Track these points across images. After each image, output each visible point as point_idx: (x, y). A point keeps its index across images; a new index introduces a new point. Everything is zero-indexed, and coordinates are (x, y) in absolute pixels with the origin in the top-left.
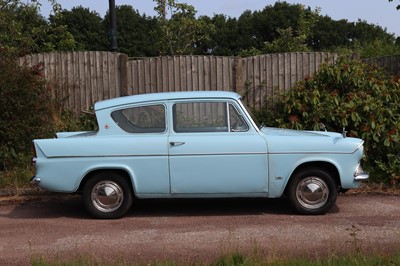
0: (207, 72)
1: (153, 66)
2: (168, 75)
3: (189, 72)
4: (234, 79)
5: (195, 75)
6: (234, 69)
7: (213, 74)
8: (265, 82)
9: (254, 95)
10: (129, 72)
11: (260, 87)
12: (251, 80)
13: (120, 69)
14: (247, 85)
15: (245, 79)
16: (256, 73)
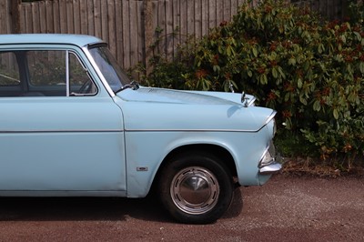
0: (111, 17)
1: (49, 9)
2: (66, 21)
3: (90, 17)
4: (143, 26)
5: (97, 21)
6: (142, 14)
7: (118, 19)
8: (178, 29)
9: (166, 45)
10: (22, 16)
11: (173, 35)
12: (163, 27)
13: (11, 13)
14: (158, 33)
15: (155, 25)
16: (169, 19)
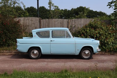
0: (61, 23)
1: (48, 21)
2: (51, 24)
3: (57, 23)
4: (68, 25)
5: (58, 24)
6: (68, 22)
7: (63, 23)
8: (76, 26)
9: (73, 29)
10: (42, 22)
11: (74, 27)
13: (39, 22)
14: (71, 26)
15: (70, 25)
16: (73, 23)
